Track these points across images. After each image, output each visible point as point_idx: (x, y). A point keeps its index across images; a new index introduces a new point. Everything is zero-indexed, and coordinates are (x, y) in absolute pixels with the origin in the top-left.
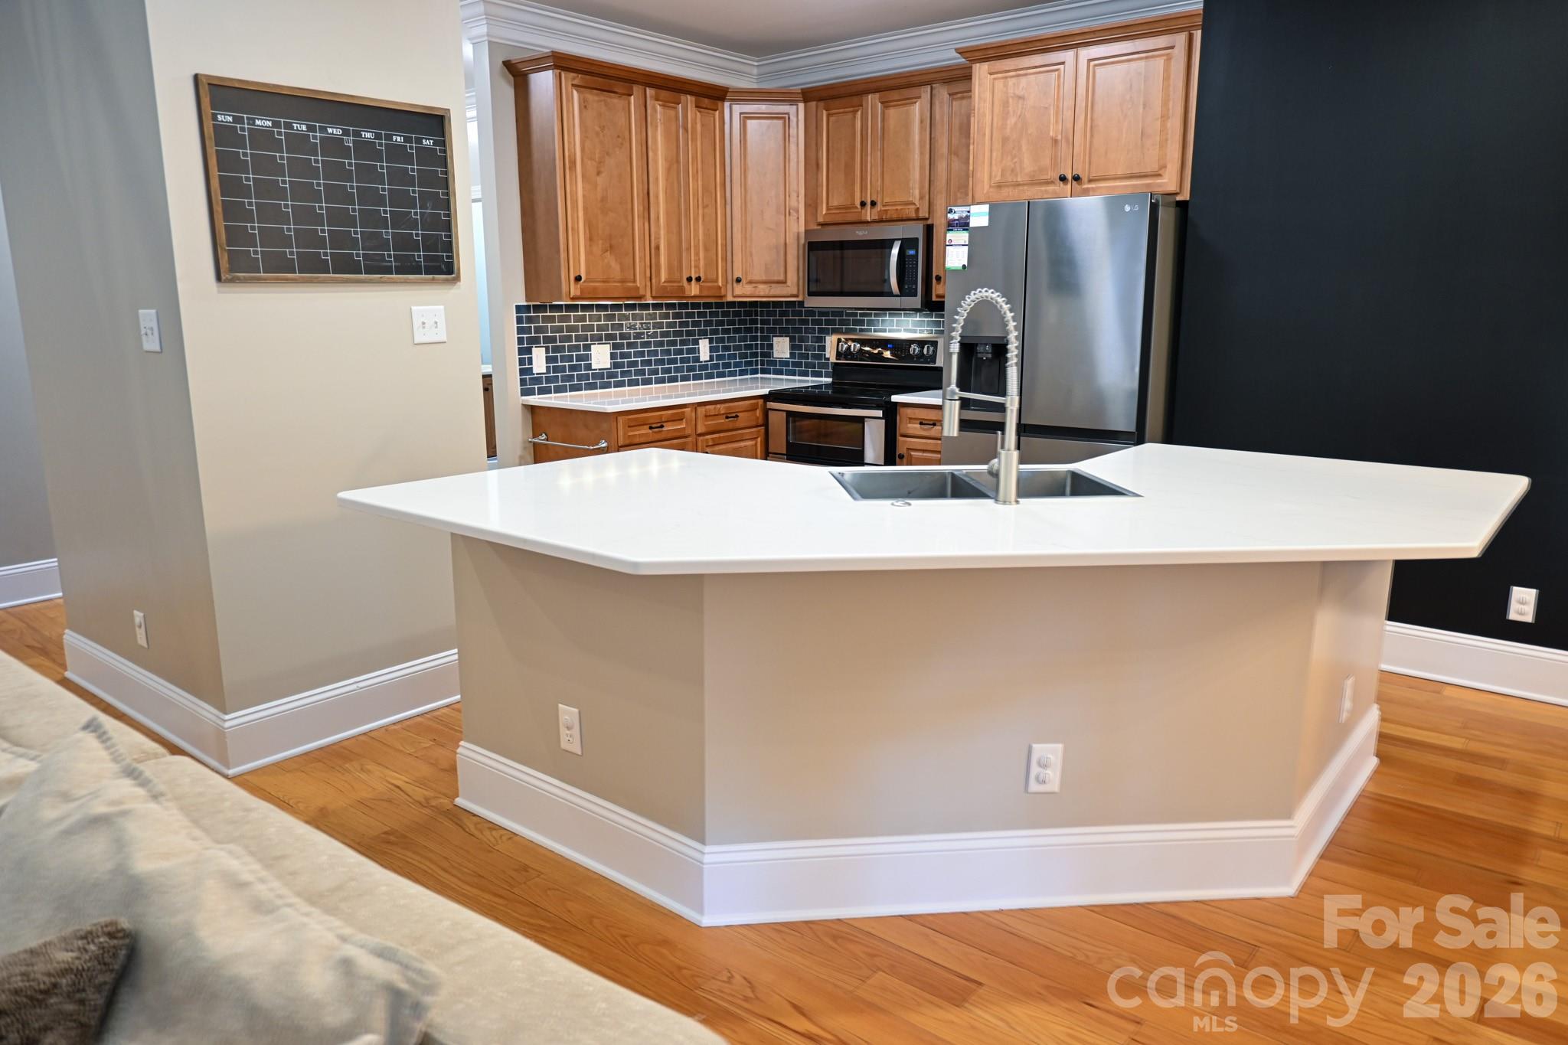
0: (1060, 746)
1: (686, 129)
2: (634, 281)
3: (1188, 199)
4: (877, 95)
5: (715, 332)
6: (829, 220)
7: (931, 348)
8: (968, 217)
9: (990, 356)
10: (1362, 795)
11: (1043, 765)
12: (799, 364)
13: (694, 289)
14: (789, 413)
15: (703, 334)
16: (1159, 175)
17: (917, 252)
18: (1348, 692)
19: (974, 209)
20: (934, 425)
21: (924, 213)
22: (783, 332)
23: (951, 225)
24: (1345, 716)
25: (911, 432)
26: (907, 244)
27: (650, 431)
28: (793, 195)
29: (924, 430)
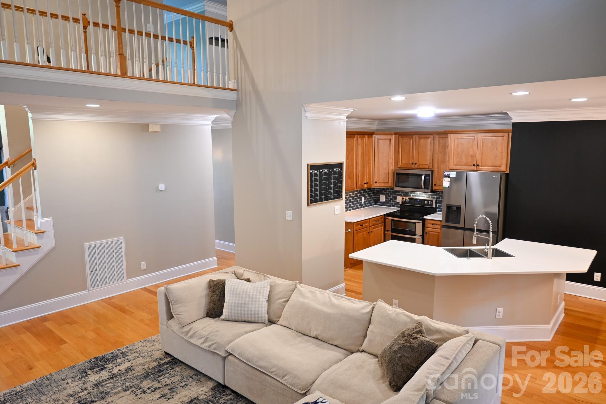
0: (503, 309)
1: (365, 144)
2: (353, 185)
3: (508, 173)
4: (417, 136)
5: (365, 195)
6: (402, 166)
7: (431, 202)
8: (450, 175)
9: (455, 210)
10: (562, 322)
11: (499, 312)
12: (388, 203)
13: (366, 186)
14: (392, 220)
15: (362, 195)
16: (500, 166)
17: (429, 178)
18: (559, 298)
19: (451, 173)
20: (436, 225)
21: (431, 167)
22: (383, 194)
23: (445, 176)
24: (558, 304)
25: (429, 226)
26: (426, 176)
27: (360, 226)
28: (391, 160)
29: (434, 226)
